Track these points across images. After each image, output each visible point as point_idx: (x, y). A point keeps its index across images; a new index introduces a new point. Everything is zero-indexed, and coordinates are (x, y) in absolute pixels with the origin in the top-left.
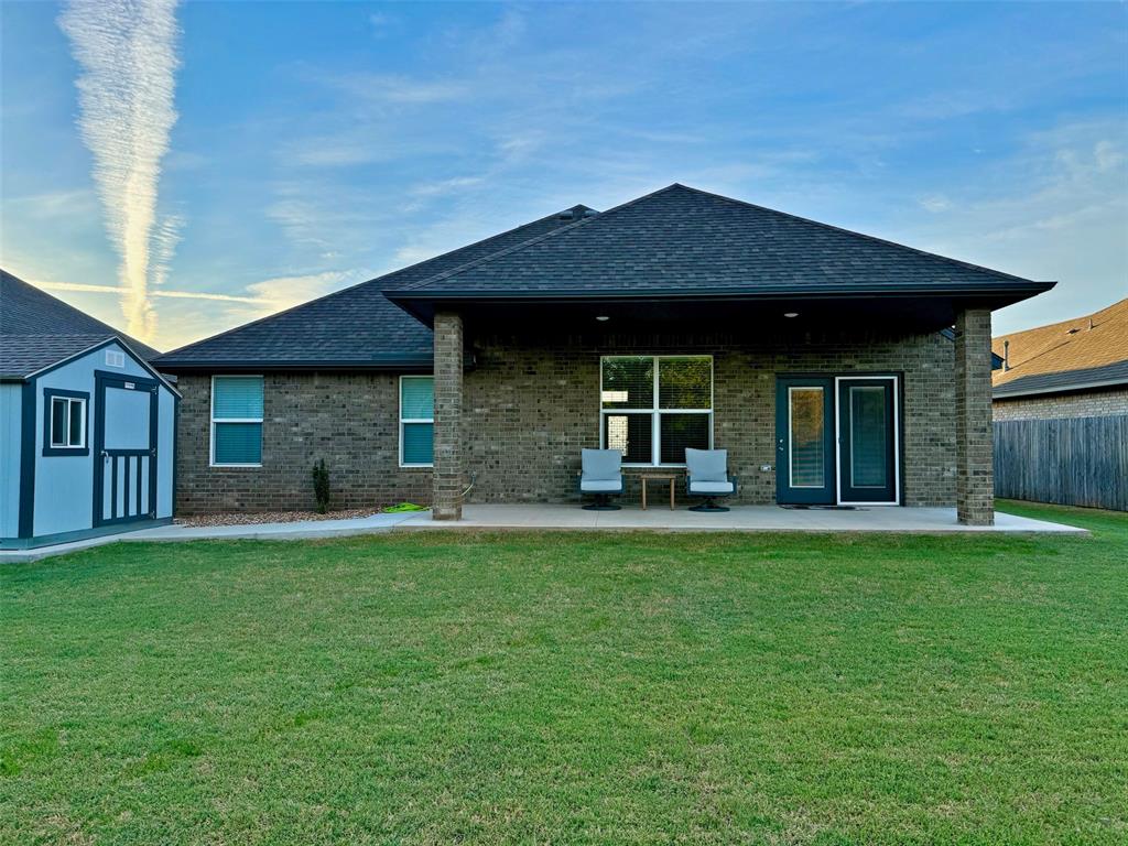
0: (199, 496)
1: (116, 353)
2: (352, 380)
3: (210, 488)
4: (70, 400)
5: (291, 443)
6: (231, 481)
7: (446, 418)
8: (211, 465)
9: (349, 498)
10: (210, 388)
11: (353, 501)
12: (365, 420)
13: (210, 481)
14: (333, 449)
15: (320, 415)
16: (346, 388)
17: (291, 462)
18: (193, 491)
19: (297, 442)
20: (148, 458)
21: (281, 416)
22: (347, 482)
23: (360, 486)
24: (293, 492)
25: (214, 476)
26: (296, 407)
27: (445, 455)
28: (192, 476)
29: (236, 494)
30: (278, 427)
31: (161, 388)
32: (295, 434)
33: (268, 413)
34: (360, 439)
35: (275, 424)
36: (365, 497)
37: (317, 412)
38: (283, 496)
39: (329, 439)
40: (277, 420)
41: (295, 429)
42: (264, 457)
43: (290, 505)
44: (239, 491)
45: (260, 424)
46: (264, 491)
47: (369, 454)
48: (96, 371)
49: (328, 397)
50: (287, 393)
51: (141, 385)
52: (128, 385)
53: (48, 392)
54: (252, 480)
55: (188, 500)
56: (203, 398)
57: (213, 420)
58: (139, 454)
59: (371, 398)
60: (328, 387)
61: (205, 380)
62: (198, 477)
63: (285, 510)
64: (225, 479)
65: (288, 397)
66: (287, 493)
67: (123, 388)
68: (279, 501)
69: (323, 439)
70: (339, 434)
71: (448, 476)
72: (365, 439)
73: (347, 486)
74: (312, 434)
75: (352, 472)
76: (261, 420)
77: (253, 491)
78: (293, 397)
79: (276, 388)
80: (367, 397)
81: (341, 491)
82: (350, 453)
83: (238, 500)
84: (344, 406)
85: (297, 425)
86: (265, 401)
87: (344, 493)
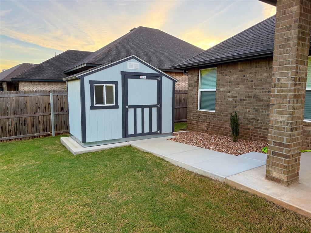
0: (194, 123)
1: (134, 63)
2: (257, 65)
3: (197, 120)
4: (105, 85)
5: (227, 102)
6: (204, 117)
7: (282, 91)
8: (198, 110)
9: (253, 134)
10: (198, 75)
11: (255, 136)
12: (263, 89)
13: (197, 117)
14: (246, 105)
15: (240, 86)
16: (254, 69)
17: (227, 111)
18: (192, 120)
19: (229, 101)
20: (156, 108)
21: (223, 87)
22: (252, 125)
23: (259, 128)
24: (227, 126)
25: (199, 115)
26: (230, 82)
27: (279, 125)
28: (192, 114)
29: (205, 124)
30: (222, 93)
31: (163, 78)
32: (229, 97)
33: (218, 87)
34: (260, 100)
35: (221, 91)
36: (261, 135)
37: (239, 85)
38: (223, 128)
39: (244, 100)
40: (222, 89)
41: (228, 94)
42: (216, 108)
43: (225, 133)
44: (207, 122)
45: (215, 91)
46: (215, 124)
47: (265, 109)
48: (121, 72)
49: (244, 76)
50: (226, 75)
51: (149, 76)
52: (141, 77)
53: (91, 82)
54: (211, 118)
55: (190, 124)
56: (196, 80)
57: (199, 90)
58: (150, 107)
59: (268, 75)
60: (245, 70)
61: (196, 72)
62: (193, 114)
63: (224, 135)
64: (202, 116)
65: (226, 77)
66: (224, 126)
67: (139, 78)
68: (221, 130)
69: (241, 100)
70: (249, 97)
71: (281, 144)
72: (263, 100)
73: (252, 127)
74: (236, 97)
75: (255, 119)
76: (215, 90)
77: (212, 123)
78: (229, 77)
79: (222, 73)
80: (265, 74)
81: (249, 129)
82: (254, 109)
83: (206, 127)
84: (252, 81)
85: (229, 92)
86: (217, 80)
87: (250, 131)
